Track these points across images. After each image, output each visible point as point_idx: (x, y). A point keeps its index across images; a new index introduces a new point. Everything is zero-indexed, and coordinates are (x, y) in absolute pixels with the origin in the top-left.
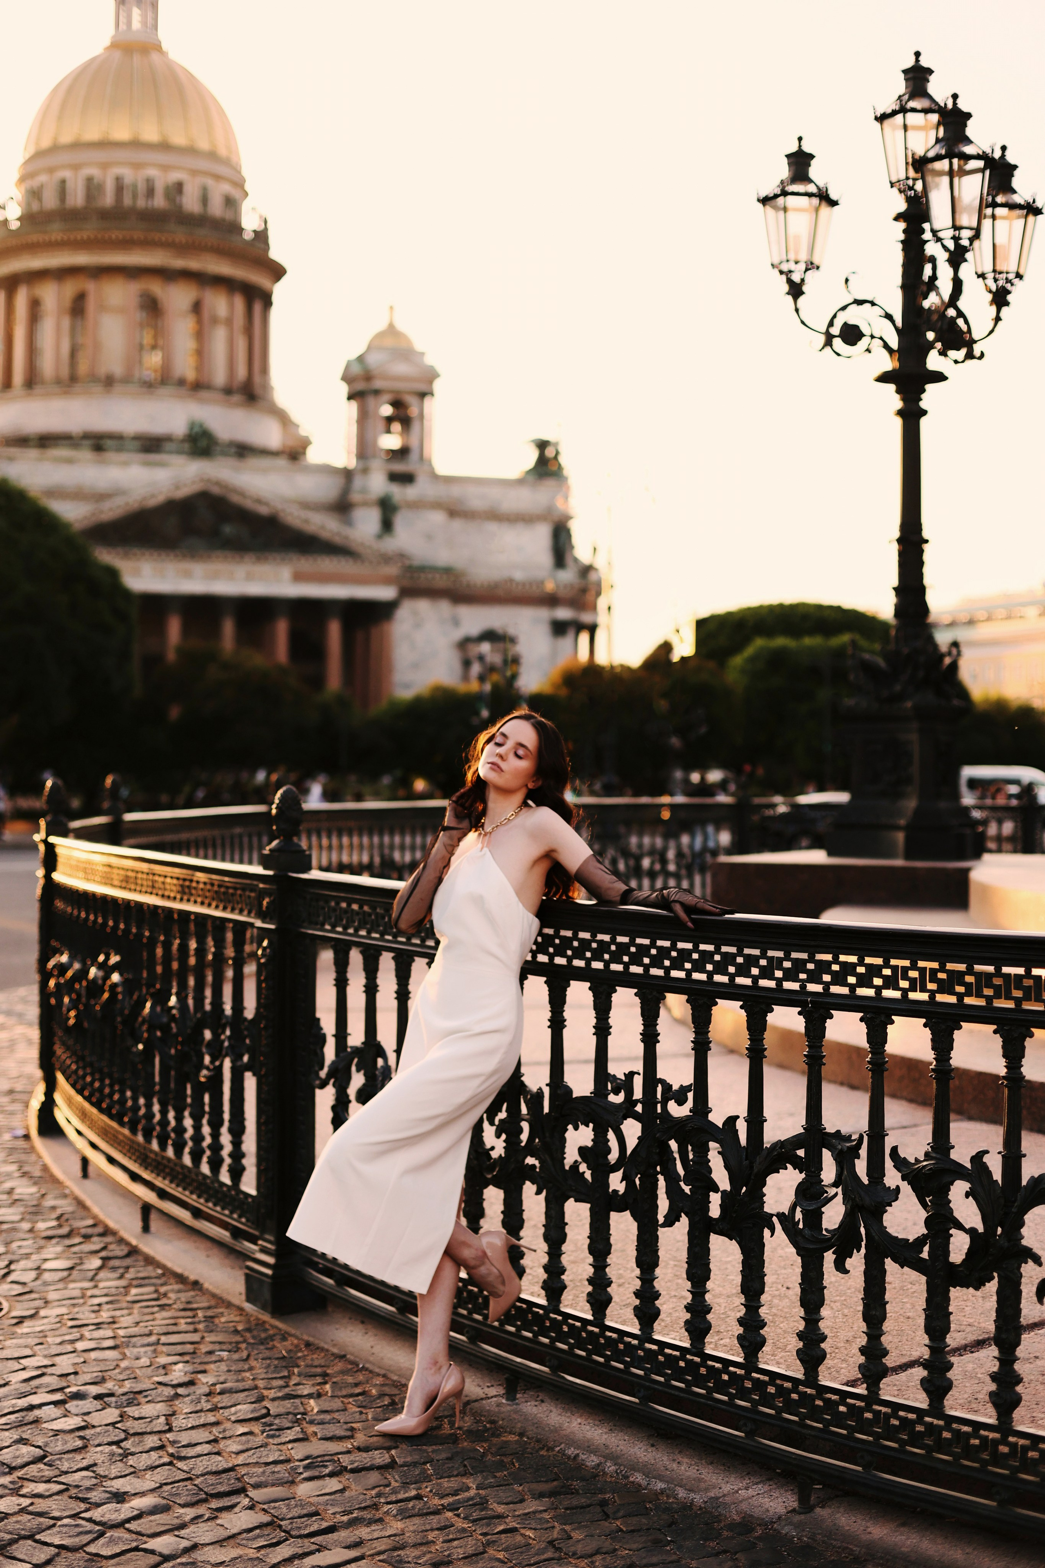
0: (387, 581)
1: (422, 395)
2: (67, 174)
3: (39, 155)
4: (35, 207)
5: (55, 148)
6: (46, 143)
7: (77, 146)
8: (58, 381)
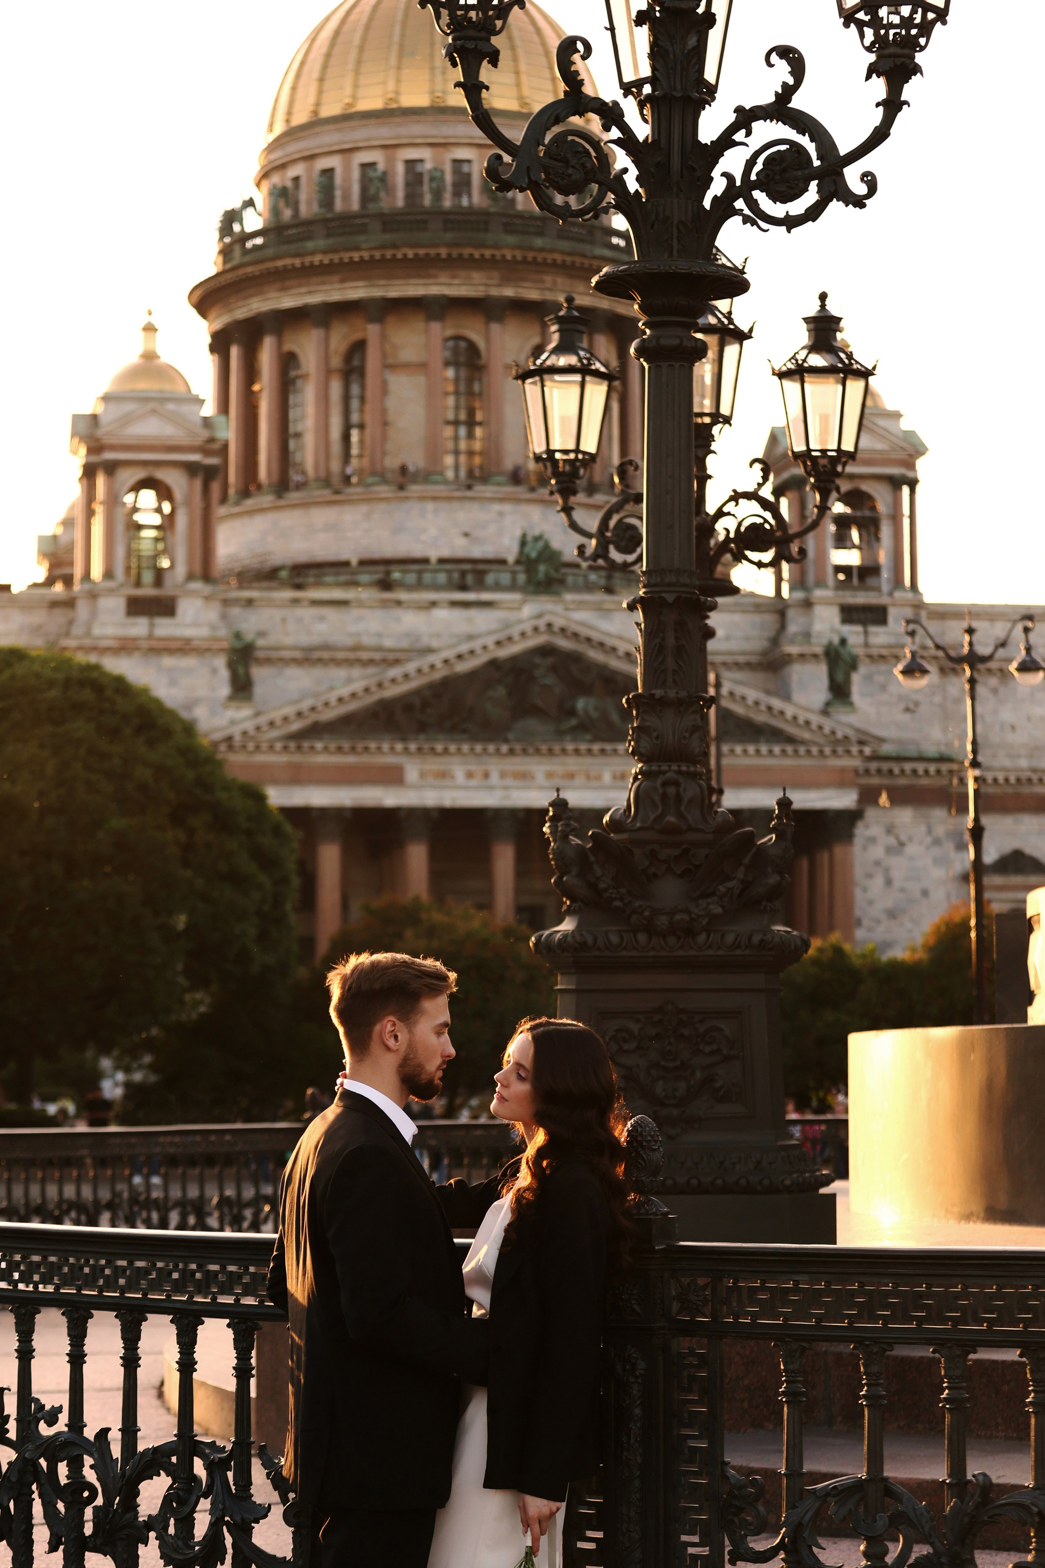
0: (840, 781)
1: (895, 483)
2: (333, 162)
3: (291, 134)
4: (287, 214)
5: (316, 124)
6: (301, 118)
7: (346, 118)
8: (326, 482)
